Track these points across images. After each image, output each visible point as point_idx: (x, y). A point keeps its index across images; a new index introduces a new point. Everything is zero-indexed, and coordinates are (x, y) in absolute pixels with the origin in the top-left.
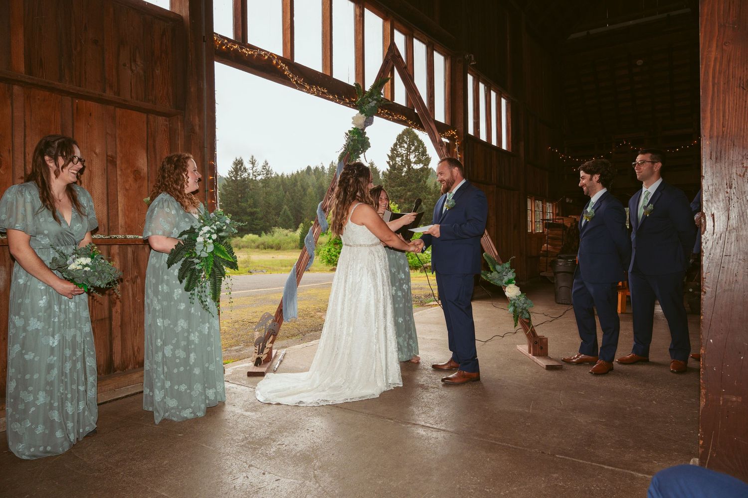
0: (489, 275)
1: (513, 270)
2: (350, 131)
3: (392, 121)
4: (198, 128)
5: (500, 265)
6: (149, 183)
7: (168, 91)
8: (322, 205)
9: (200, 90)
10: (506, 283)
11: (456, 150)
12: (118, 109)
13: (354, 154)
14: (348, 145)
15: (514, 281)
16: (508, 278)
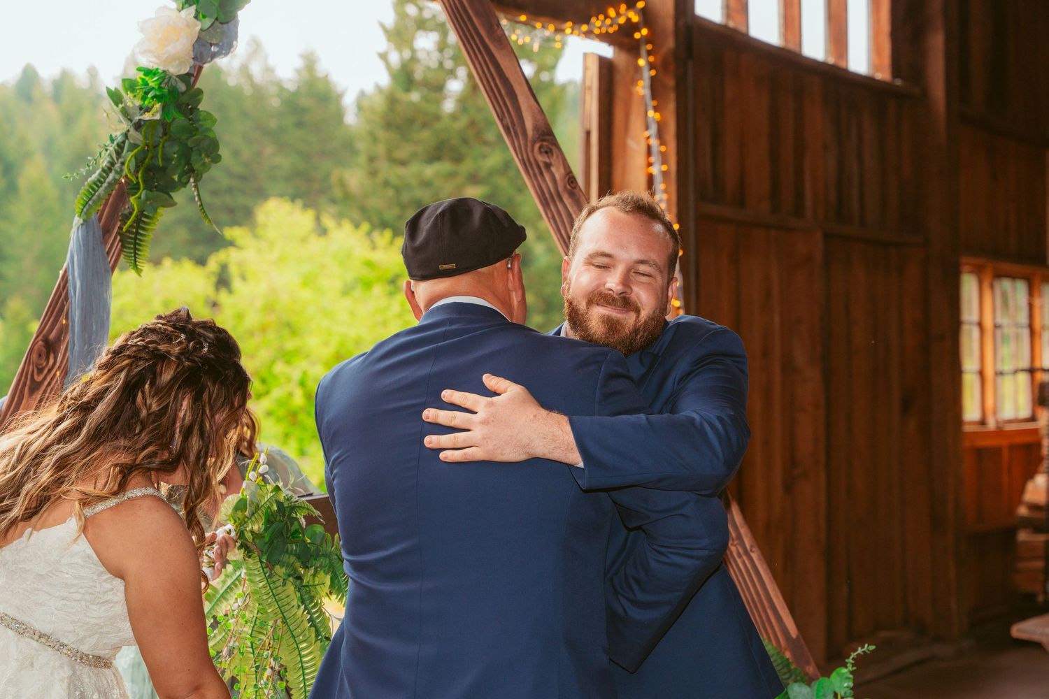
13: (148, 187)
14: (121, 146)
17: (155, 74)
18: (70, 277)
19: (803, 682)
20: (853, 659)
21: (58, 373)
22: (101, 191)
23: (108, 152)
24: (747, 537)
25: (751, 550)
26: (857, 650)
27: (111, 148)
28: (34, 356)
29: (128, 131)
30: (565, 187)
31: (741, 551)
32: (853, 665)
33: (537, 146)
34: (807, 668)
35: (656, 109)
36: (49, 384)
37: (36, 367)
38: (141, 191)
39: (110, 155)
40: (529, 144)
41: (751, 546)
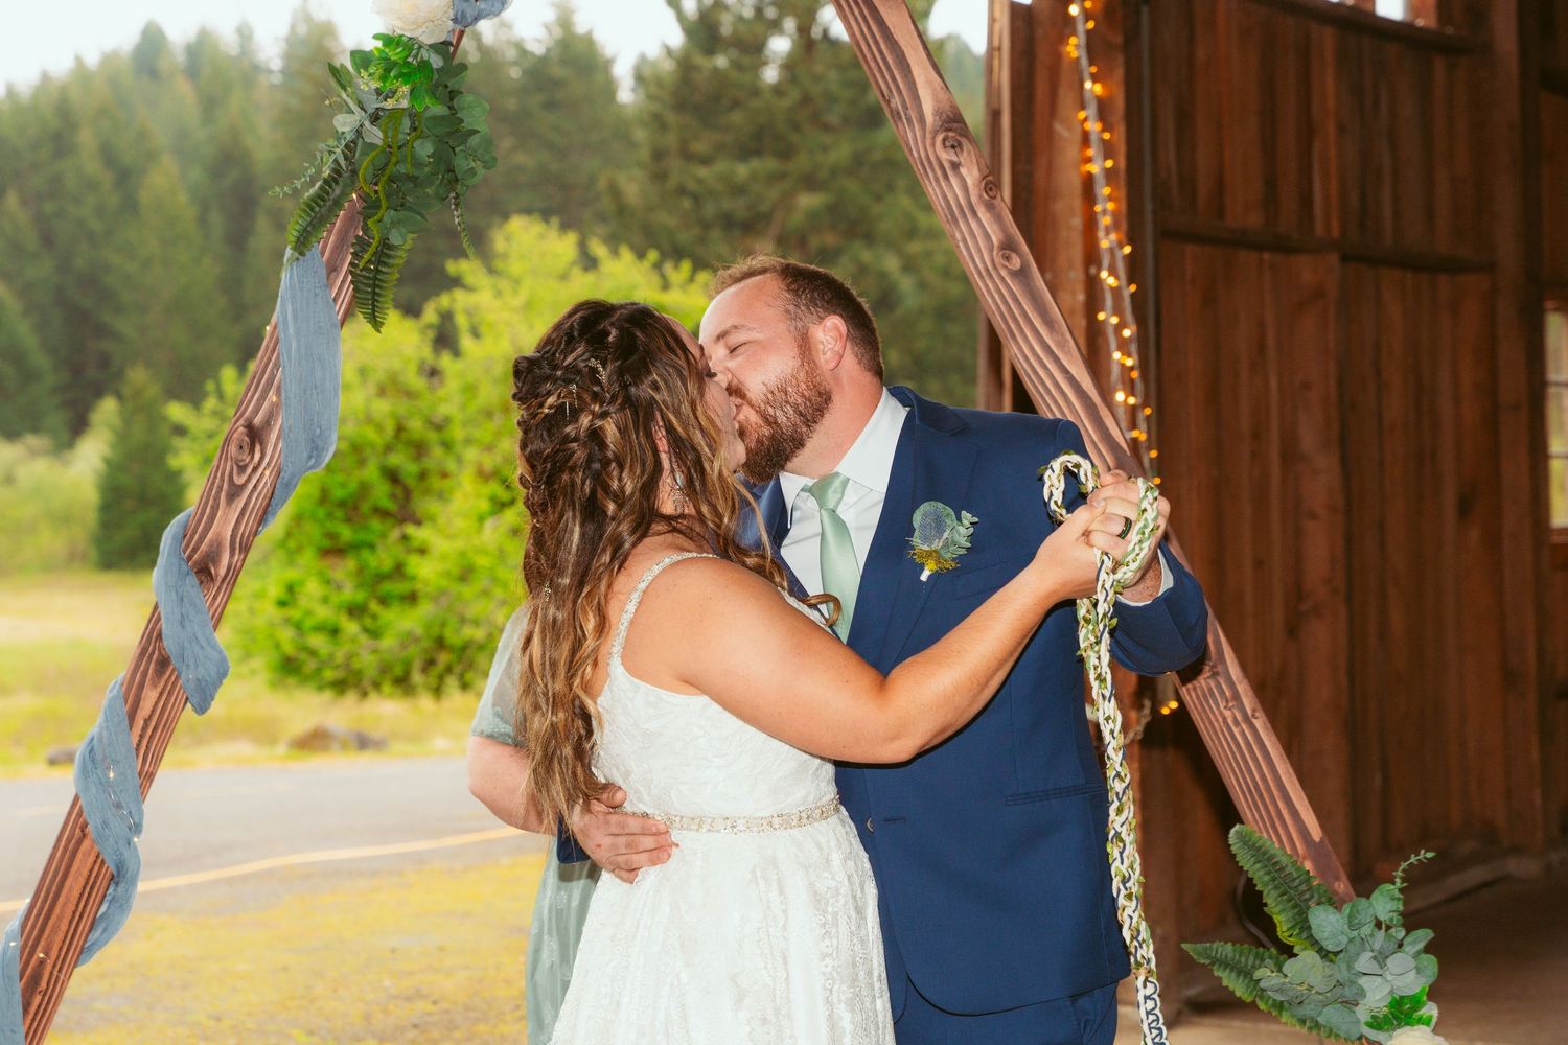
0: (1266, 975)
1: (1424, 935)
2: (362, 59)
5: (1336, 903)
8: (185, 533)
10: (1377, 1023)
11: (1074, 47)
13: (393, 205)
14: (350, 147)
15: (1431, 1010)
16: (1392, 992)
17: (398, 44)
18: (282, 336)
19: (1330, 905)
20: (1404, 871)
21: (267, 473)
23: (333, 156)
24: (1247, 696)
25: (1253, 716)
26: (1409, 859)
27: (338, 151)
28: (233, 449)
29: (361, 126)
30: (981, 197)
31: (1239, 717)
32: (1404, 880)
33: (940, 138)
34: (1336, 884)
35: (1095, 78)
36: (255, 487)
37: (237, 464)
38: (381, 211)
39: (336, 161)
40: (928, 136)
41: (1254, 710)
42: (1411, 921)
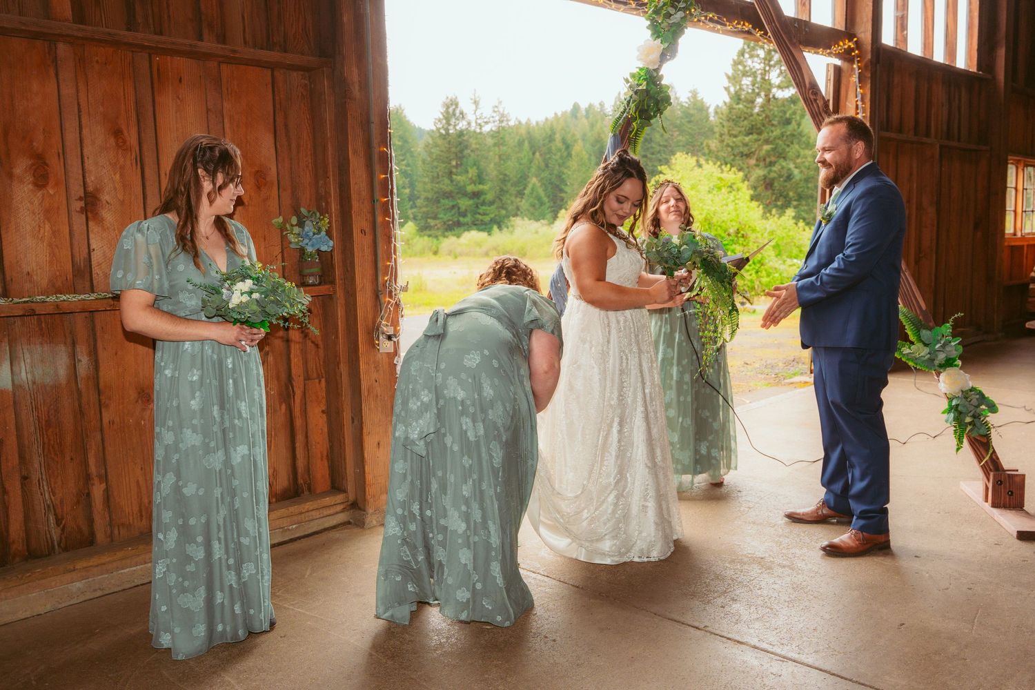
2: (633, 76)
3: (723, 33)
4: (357, 87)
5: (929, 328)
6: (281, 190)
7: (305, 23)
9: (359, 20)
10: (940, 366)
11: (855, 79)
12: (223, 66)
13: (641, 118)
14: (629, 102)
15: (959, 363)
16: (946, 357)
17: (643, 70)
20: (953, 319)
22: (621, 121)
23: (624, 104)
26: (955, 316)
27: (625, 102)
29: (632, 95)
30: (823, 109)
32: (952, 322)
33: (810, 92)
34: (930, 323)
35: (861, 88)
38: (637, 120)
39: (624, 106)
40: (807, 90)
42: (954, 335)
